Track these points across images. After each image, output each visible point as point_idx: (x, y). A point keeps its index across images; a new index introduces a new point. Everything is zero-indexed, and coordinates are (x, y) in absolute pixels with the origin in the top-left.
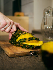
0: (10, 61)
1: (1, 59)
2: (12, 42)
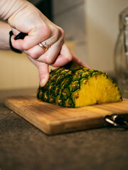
0: (54, 142)
1: (25, 140)
2: (46, 97)
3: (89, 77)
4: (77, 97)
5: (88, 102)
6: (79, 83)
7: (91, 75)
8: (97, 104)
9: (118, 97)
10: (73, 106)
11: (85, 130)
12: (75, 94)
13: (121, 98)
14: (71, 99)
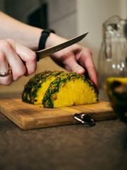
0: (25, 135)
2: (29, 99)
3: (67, 81)
4: (56, 99)
5: (66, 103)
6: (58, 86)
7: (69, 79)
8: (74, 105)
9: (95, 100)
10: (51, 106)
11: (56, 126)
12: (54, 96)
13: (97, 100)
14: (50, 100)
